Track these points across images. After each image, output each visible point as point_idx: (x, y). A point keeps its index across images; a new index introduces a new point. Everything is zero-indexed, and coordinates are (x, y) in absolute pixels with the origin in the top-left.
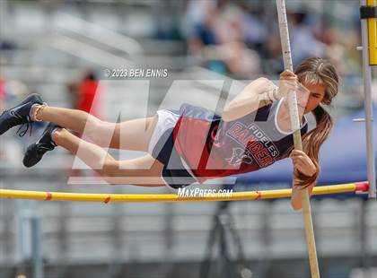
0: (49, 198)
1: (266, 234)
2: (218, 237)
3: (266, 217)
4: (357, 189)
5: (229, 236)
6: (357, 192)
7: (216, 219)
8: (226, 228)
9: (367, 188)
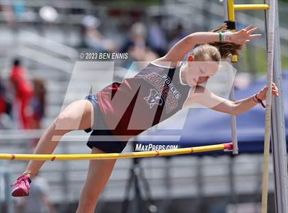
0: (13, 158)
1: (167, 182)
2: (133, 184)
3: (167, 170)
4: (225, 148)
5: (141, 184)
6: (225, 150)
7: (132, 171)
8: (139, 178)
9: (232, 147)
